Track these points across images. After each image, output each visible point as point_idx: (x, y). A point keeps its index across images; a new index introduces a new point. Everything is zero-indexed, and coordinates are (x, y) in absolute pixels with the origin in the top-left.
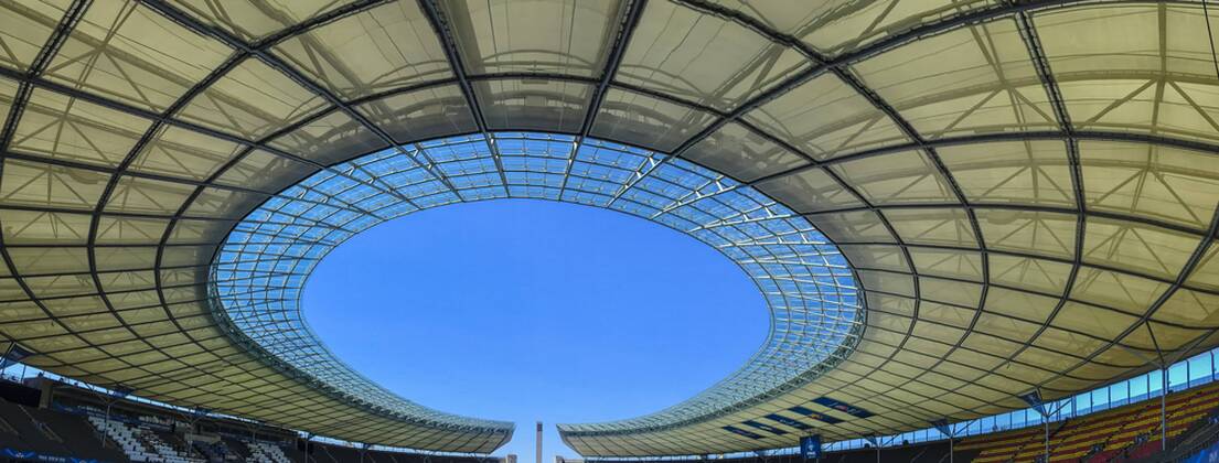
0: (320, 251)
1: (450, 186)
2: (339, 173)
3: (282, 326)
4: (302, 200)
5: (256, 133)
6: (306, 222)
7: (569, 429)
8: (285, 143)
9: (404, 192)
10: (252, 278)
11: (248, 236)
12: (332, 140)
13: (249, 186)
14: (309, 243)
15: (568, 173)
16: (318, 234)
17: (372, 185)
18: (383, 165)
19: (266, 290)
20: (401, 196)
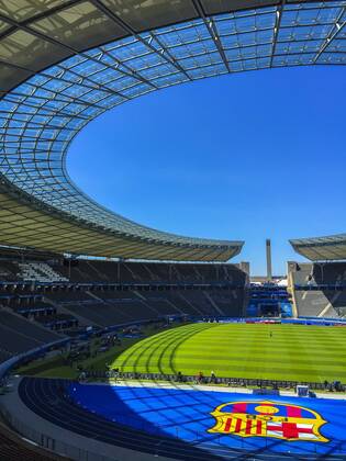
0: (78, 124)
1: (179, 67)
2: (90, 58)
3: (49, 181)
4: (61, 79)
5: (20, 13)
6: (65, 99)
7: (299, 243)
8: (45, 25)
9: (142, 74)
10: (20, 142)
11: (15, 106)
12: (83, 26)
13: (14, 63)
14: (70, 116)
15: (275, 41)
16: (76, 109)
17: (117, 69)
18: (125, 51)
19: (34, 152)
20: (141, 79)
